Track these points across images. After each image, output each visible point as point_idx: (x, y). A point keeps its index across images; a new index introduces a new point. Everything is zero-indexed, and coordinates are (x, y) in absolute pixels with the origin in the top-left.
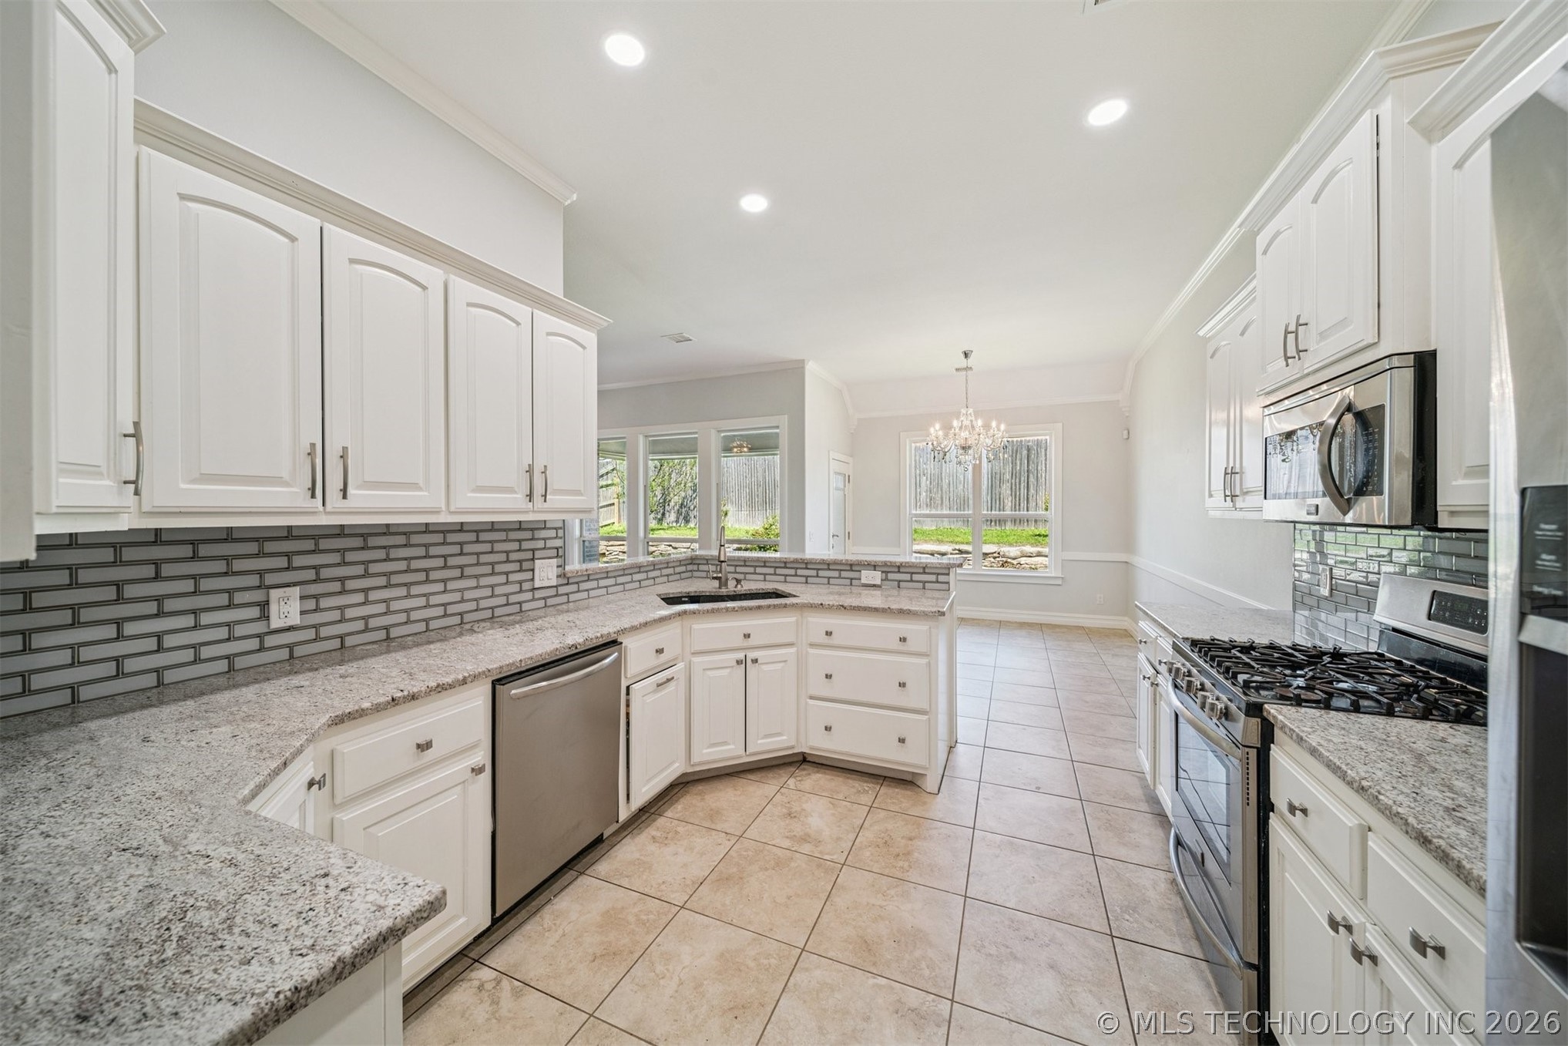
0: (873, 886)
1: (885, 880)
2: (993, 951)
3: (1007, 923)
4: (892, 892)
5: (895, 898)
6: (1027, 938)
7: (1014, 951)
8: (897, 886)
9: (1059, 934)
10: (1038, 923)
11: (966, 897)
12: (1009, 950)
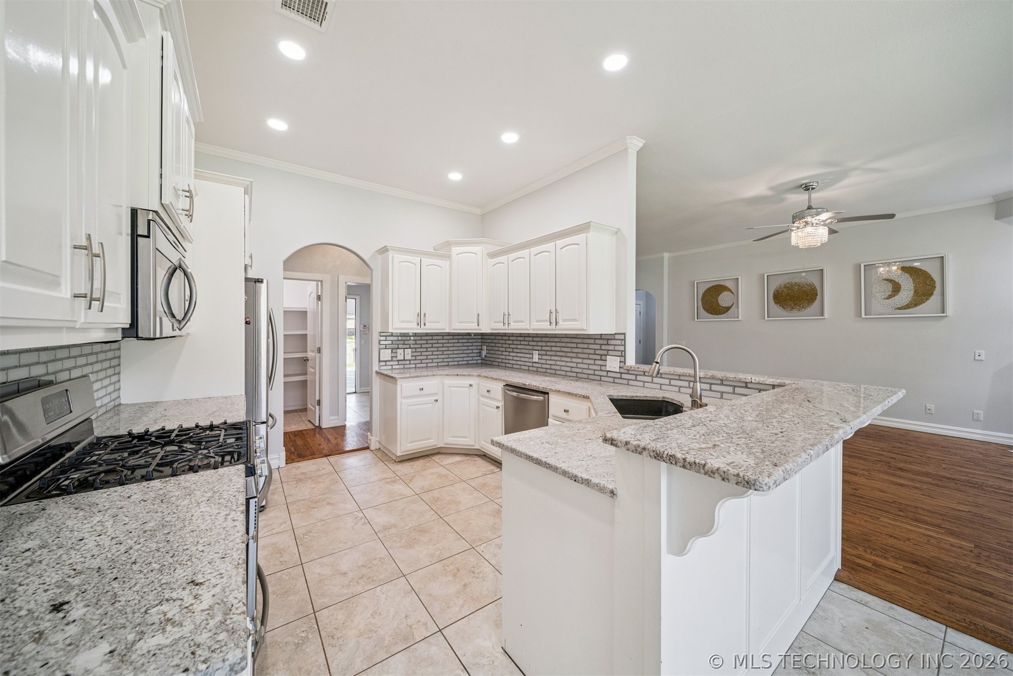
0: (449, 549)
1: (448, 555)
2: (374, 562)
3: (375, 578)
4: (438, 553)
5: (434, 551)
6: (362, 578)
7: (365, 568)
8: (439, 556)
9: (346, 591)
10: (359, 589)
11: (404, 576)
12: (368, 567)
